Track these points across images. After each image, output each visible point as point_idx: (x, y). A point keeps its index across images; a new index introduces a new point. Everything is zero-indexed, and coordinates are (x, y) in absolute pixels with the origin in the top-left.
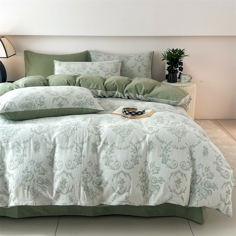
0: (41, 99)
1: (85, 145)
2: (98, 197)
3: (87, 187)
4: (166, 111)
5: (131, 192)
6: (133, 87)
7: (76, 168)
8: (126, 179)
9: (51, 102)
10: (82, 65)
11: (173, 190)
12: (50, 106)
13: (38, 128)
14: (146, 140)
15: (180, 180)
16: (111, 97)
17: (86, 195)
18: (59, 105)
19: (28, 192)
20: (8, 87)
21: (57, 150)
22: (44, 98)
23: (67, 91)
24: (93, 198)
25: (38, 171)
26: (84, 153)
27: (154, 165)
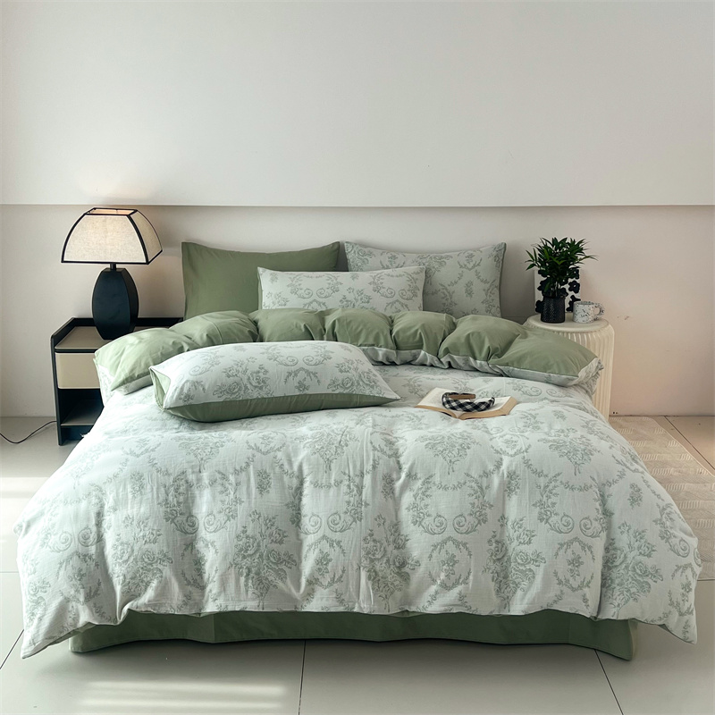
0: (261, 374)
1: (367, 480)
2: (398, 594)
3: (375, 571)
4: (542, 400)
5: (471, 584)
6: (463, 340)
7: (350, 530)
8: (461, 555)
9: (283, 380)
10: (329, 281)
11: (564, 581)
12: (280, 389)
13: (261, 440)
14: (503, 470)
15: (580, 558)
16: (409, 363)
17: (373, 589)
18: (298, 388)
19: (246, 581)
20: (171, 343)
21: (308, 489)
22: (266, 372)
23: (315, 354)
24: (386, 596)
25: (269, 535)
26: (366, 497)
27: (521, 525)
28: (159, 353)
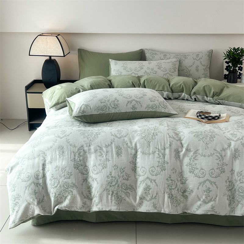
0: (116, 102)
1: (167, 151)
2: (182, 205)
3: (172, 194)
4: (240, 115)
5: (217, 201)
6: (202, 89)
7: (160, 175)
8: (213, 188)
9: (125, 105)
10: (139, 65)
12: (124, 109)
13: (117, 132)
14: (232, 148)
16: (176, 99)
17: (171, 202)
18: (132, 108)
19: (112, 197)
20: (75, 89)
21: (139, 155)
22: (118, 101)
23: (139, 93)
24: (176, 205)
25: (122, 176)
26: (167, 159)
27: (241, 174)
28: (70, 93)
